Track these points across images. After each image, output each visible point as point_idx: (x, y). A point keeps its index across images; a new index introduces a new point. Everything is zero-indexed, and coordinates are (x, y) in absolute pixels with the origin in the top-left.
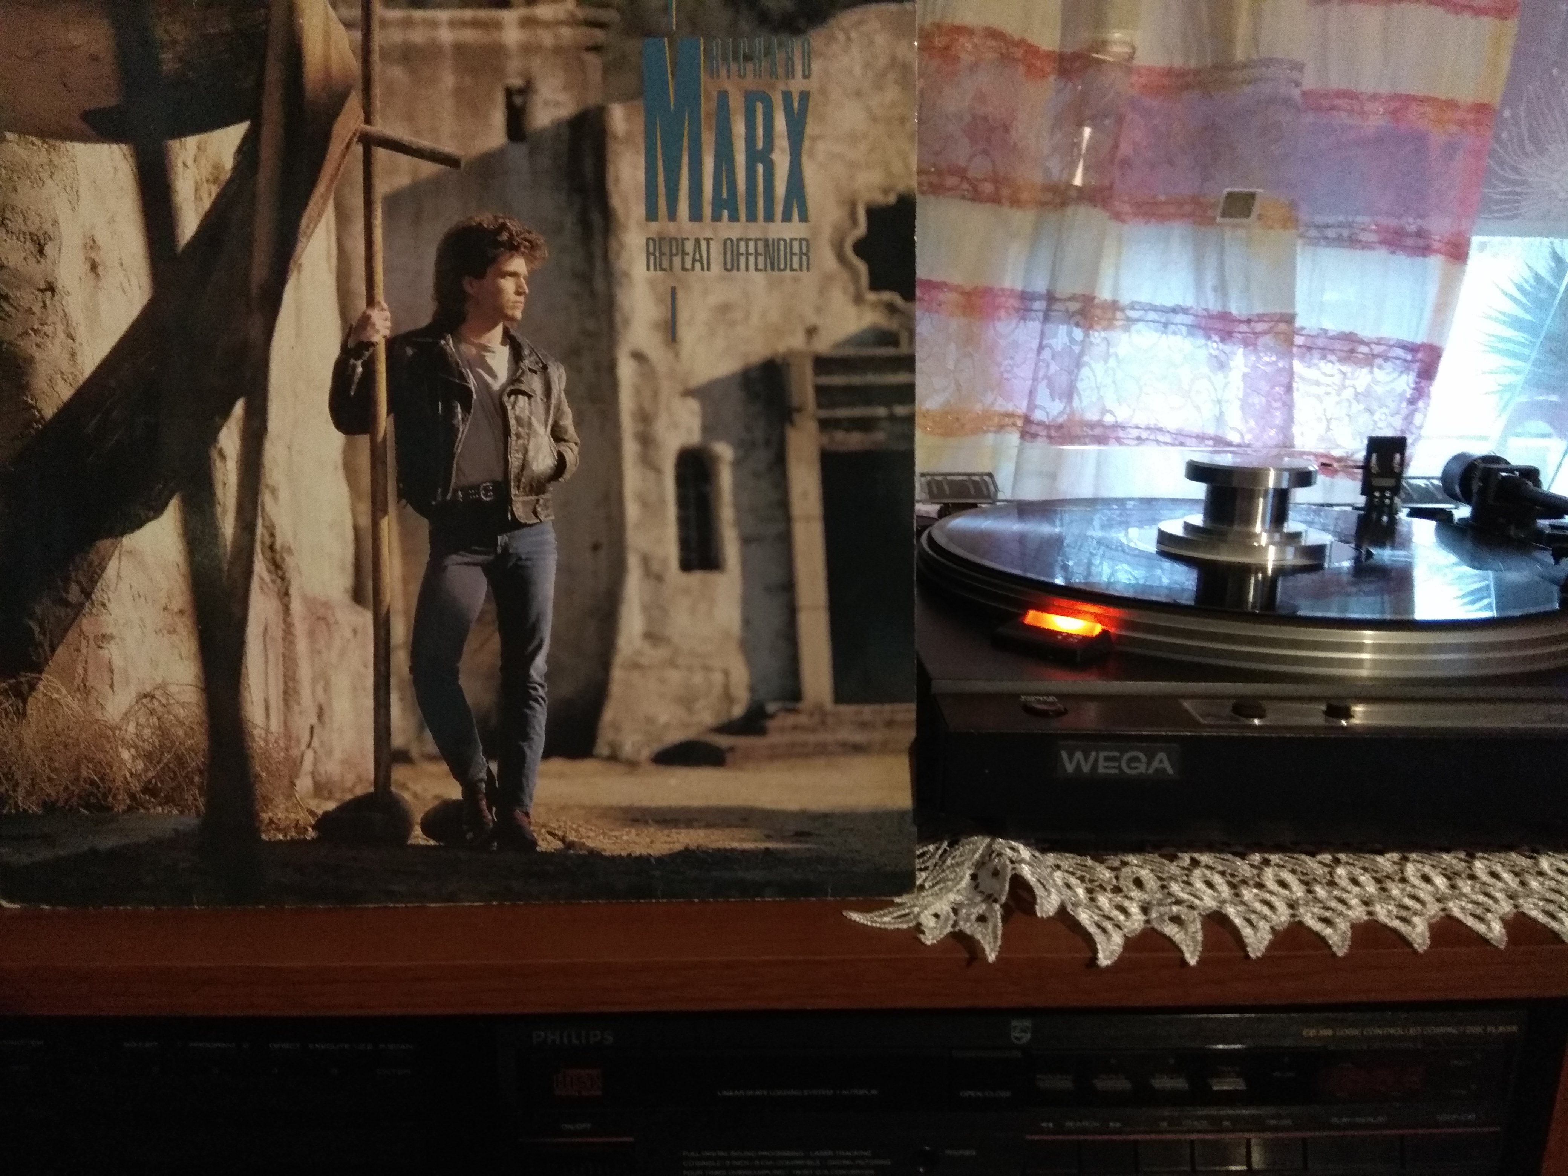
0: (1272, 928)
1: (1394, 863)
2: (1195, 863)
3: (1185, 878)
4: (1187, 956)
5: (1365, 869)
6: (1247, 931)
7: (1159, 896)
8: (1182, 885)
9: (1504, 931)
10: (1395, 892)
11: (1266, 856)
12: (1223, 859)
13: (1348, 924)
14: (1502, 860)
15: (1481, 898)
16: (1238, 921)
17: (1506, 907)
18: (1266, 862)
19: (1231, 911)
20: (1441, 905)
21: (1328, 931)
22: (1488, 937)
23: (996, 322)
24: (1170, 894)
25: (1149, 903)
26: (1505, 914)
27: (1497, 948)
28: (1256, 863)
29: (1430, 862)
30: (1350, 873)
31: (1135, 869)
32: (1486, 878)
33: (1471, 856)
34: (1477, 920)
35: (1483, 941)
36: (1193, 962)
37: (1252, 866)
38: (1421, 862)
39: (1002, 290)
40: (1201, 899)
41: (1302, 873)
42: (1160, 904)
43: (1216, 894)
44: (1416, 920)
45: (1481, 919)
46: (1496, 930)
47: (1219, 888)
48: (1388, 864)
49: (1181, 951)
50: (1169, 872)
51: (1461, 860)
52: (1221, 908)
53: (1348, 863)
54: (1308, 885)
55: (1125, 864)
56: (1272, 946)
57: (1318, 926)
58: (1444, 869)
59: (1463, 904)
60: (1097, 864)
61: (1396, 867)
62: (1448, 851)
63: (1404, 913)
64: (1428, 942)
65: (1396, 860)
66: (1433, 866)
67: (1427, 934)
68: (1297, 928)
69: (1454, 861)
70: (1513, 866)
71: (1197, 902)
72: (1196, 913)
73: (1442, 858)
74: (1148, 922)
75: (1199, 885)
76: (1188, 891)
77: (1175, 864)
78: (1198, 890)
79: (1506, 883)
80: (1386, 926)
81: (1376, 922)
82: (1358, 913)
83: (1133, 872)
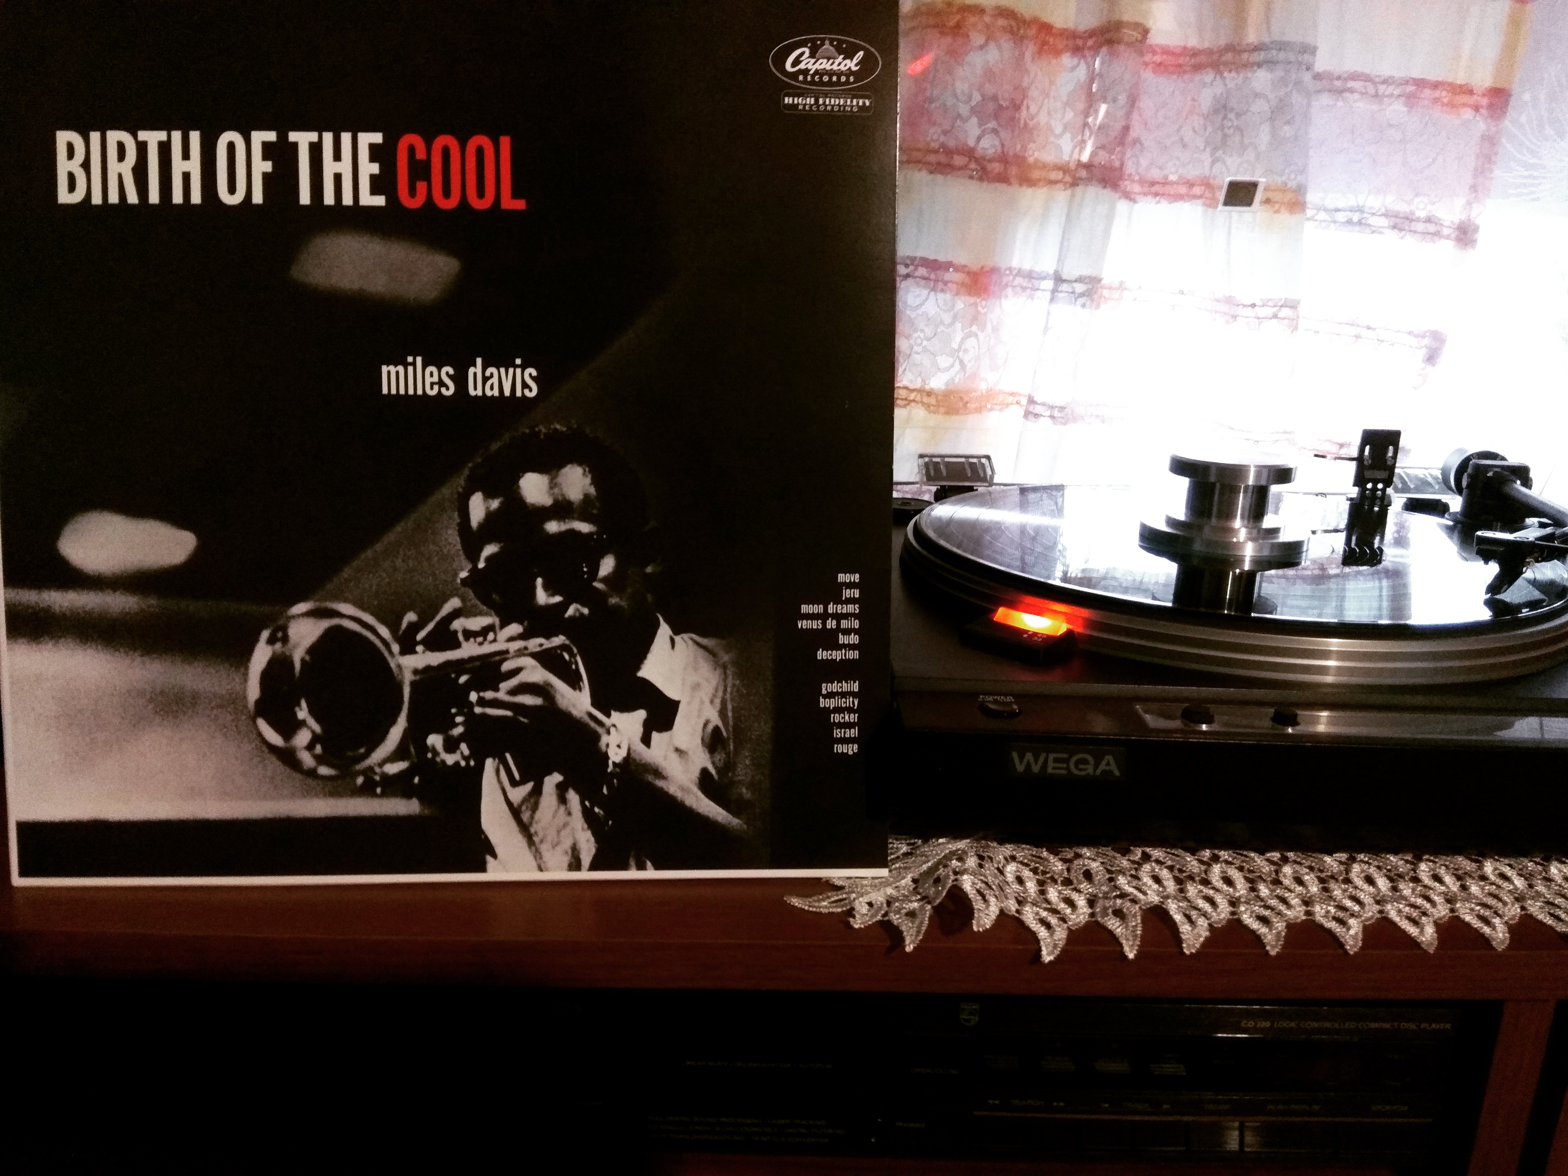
0: (1210, 925)
1: (1341, 863)
2: (1146, 857)
3: (1133, 872)
4: (1126, 949)
5: (1311, 868)
6: (1185, 929)
7: (1105, 888)
8: (1129, 878)
9: (1435, 935)
10: (1337, 893)
11: (1216, 852)
12: (1173, 854)
13: (1284, 924)
14: (1447, 863)
15: (1419, 901)
16: (1178, 917)
17: (1442, 911)
18: (1215, 859)
19: (1172, 907)
20: (1378, 907)
21: (1263, 930)
22: (1419, 941)
23: (1003, 301)
24: (1116, 887)
25: (1095, 896)
26: (1440, 919)
27: (1425, 951)
28: (1205, 859)
29: (1376, 863)
30: (1295, 872)
31: (1086, 862)
32: (1427, 881)
33: (1419, 859)
34: (1412, 924)
35: (1413, 943)
36: (1131, 956)
37: (1201, 862)
38: (1367, 863)
39: (1010, 269)
40: (1145, 894)
41: (1248, 869)
42: (1106, 897)
43: (1161, 889)
44: (1352, 922)
45: (1415, 922)
46: (1428, 934)
47: (1165, 883)
48: (1335, 865)
49: (1121, 945)
50: (1118, 866)
51: (1407, 861)
52: (1162, 903)
53: (1295, 862)
54: (1252, 883)
55: (1078, 856)
56: (1208, 943)
57: (1255, 925)
58: (1389, 870)
59: (1401, 906)
60: (1052, 857)
61: (1342, 868)
62: (1395, 853)
63: (1340, 914)
64: (1360, 944)
65: (1343, 859)
66: (1379, 868)
67: (1360, 936)
68: (1235, 924)
69: (1401, 863)
70: (1457, 869)
71: (1140, 896)
72: (1137, 907)
73: (1388, 859)
74: (1092, 915)
75: (1147, 880)
76: (1134, 885)
77: (1127, 858)
78: (1145, 884)
79: (1448, 887)
80: (1321, 926)
81: (1314, 921)
82: (1297, 913)
83: (1084, 865)
